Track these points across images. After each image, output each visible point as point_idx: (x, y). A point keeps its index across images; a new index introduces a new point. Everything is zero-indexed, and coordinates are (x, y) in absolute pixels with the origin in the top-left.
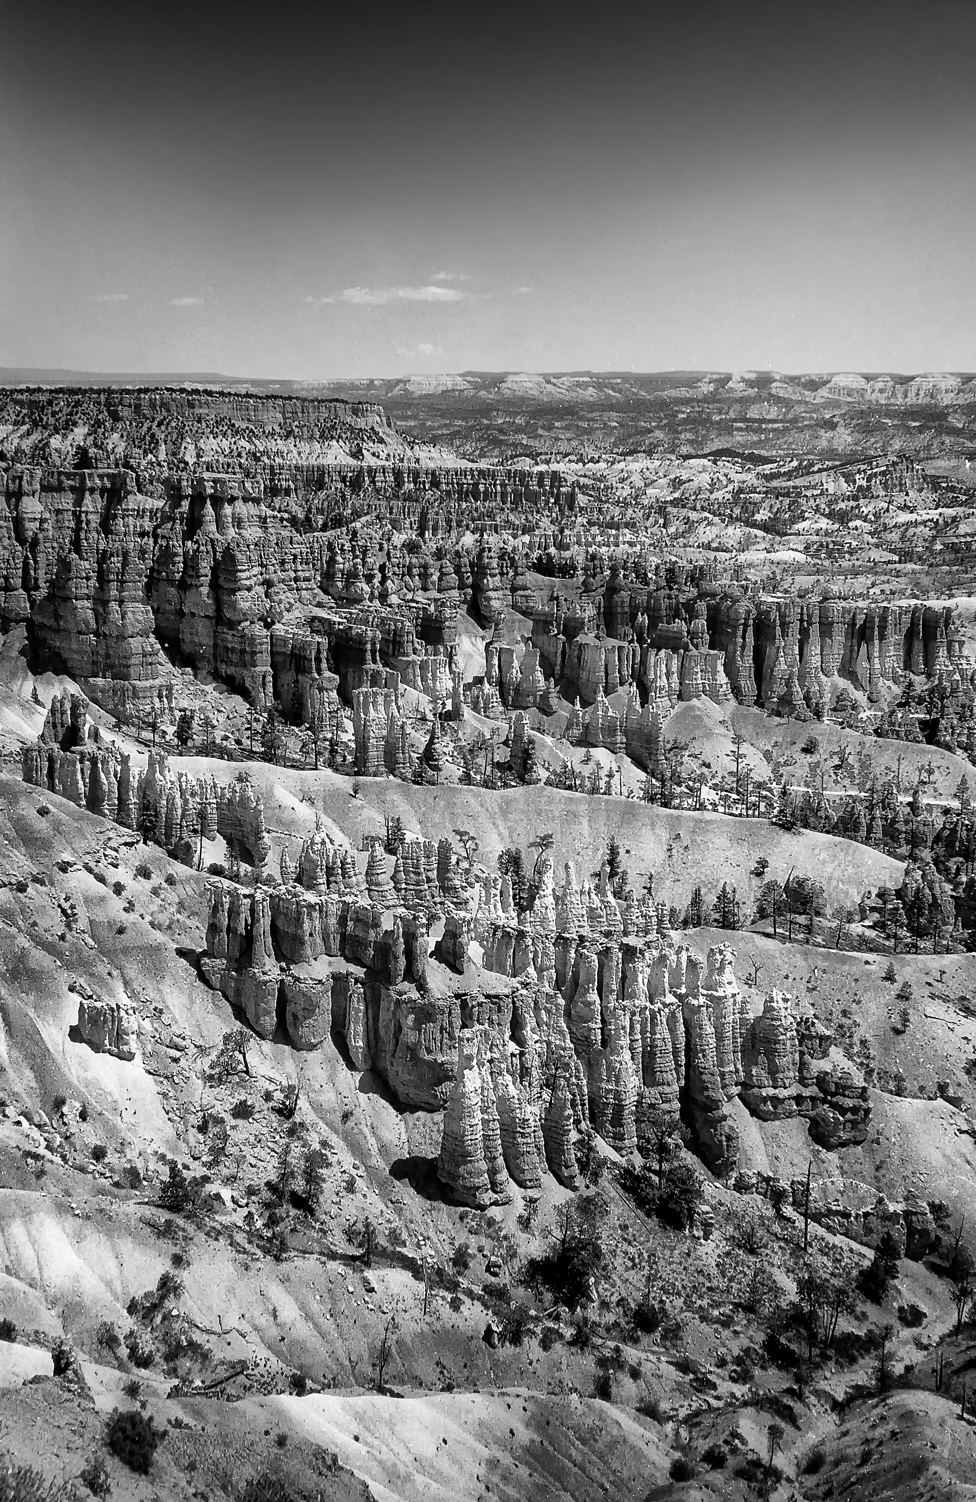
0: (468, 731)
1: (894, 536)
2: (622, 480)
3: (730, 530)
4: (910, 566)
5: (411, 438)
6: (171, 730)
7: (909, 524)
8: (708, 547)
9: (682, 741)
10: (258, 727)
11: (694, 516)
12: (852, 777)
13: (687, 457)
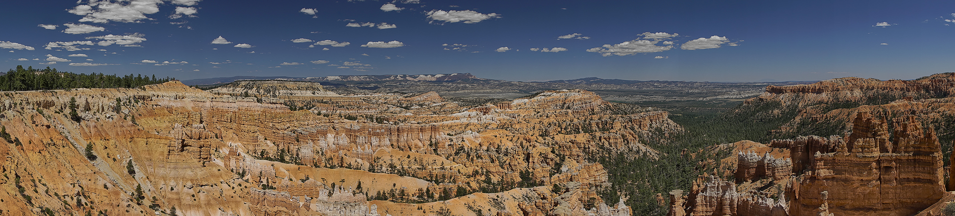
0: (328, 155)
1: (432, 109)
2: (374, 98)
3: (397, 109)
4: (435, 115)
5: (326, 89)
6: (259, 154)
7: (435, 106)
8: (392, 113)
9: (379, 157)
10: (279, 154)
11: (389, 106)
12: (418, 163)
13: (388, 93)
